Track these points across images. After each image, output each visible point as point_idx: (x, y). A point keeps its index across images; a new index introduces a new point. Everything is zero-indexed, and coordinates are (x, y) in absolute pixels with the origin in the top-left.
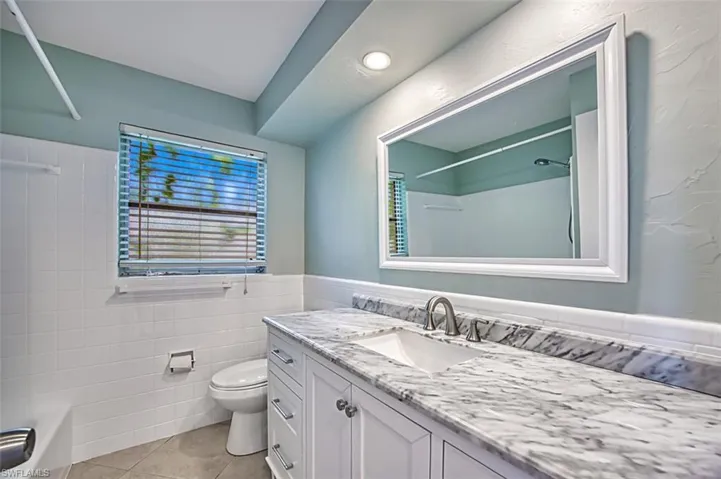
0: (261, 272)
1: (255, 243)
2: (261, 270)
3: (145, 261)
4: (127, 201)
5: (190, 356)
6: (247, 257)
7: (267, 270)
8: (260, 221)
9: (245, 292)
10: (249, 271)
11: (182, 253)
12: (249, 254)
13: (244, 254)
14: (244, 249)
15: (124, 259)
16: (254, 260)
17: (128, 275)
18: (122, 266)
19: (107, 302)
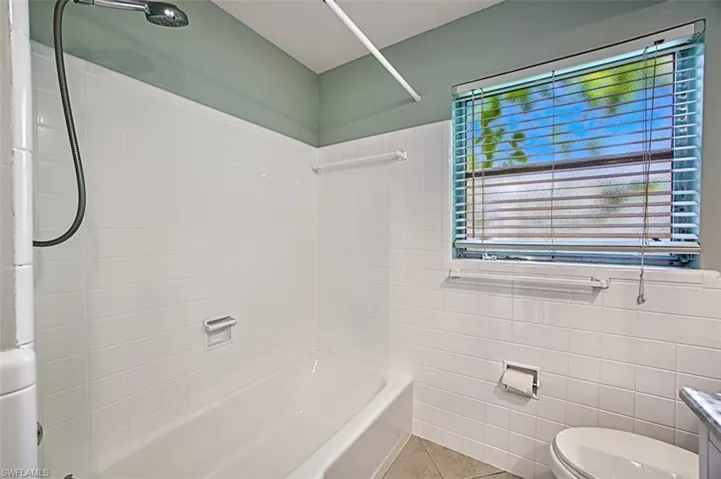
0: (683, 265)
1: (667, 209)
2: (683, 261)
3: (480, 242)
4: (464, 172)
5: (531, 377)
6: (645, 236)
7: (702, 261)
8: (681, 164)
9: (641, 300)
10: (649, 262)
11: (531, 231)
12: (651, 231)
13: (640, 231)
14: (641, 221)
15: (461, 239)
16: (665, 242)
17: (465, 257)
18: (457, 246)
19: (442, 286)
